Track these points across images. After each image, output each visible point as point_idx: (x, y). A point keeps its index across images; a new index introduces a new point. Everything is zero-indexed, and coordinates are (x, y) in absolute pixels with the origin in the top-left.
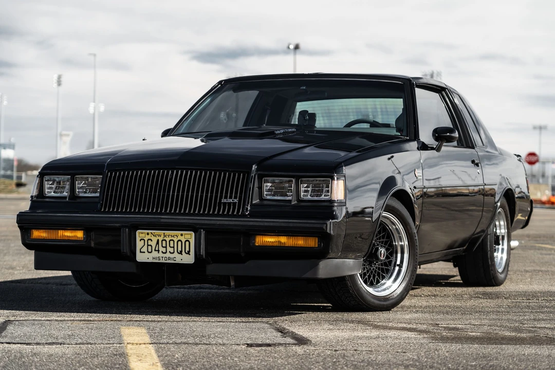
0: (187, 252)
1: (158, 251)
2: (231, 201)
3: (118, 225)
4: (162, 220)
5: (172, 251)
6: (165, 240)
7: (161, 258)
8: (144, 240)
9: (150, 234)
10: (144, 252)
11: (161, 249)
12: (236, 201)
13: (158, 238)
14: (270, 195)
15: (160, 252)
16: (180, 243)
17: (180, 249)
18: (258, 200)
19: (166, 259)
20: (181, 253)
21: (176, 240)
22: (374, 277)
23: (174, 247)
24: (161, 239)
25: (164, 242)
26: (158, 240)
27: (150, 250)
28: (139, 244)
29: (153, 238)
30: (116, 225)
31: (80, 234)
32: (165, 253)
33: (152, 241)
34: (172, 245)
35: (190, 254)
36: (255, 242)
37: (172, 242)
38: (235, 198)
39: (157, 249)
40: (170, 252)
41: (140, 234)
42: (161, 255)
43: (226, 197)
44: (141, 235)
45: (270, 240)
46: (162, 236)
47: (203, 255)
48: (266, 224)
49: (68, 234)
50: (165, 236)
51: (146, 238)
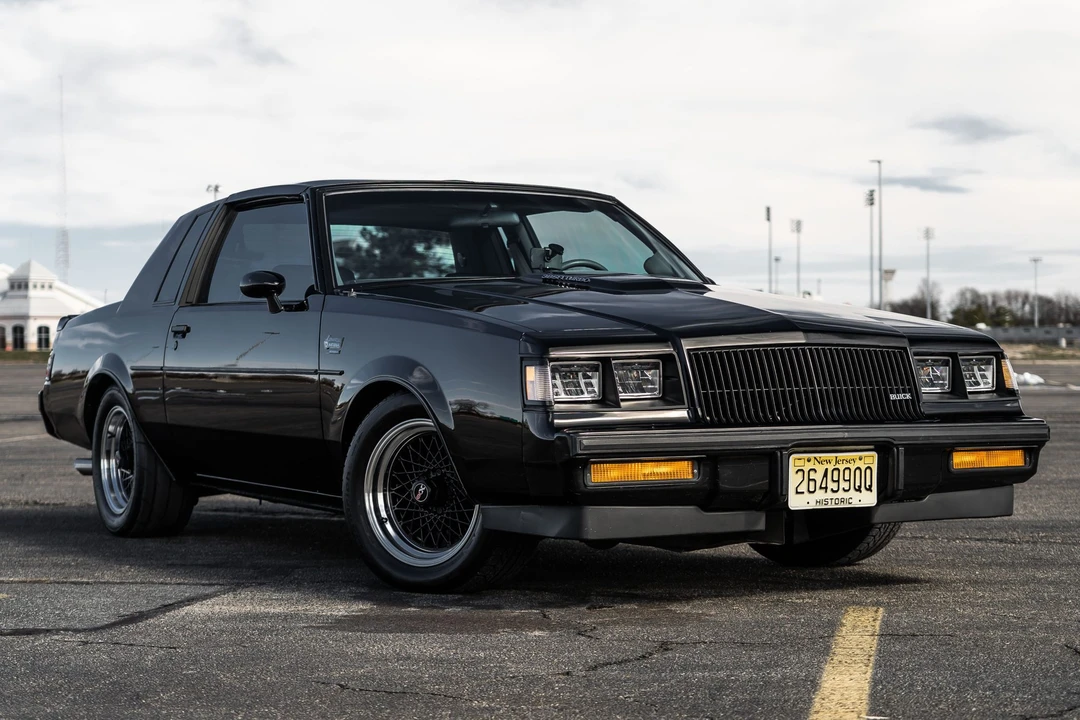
0: (867, 487)
1: (826, 488)
2: (901, 396)
5: (847, 488)
6: (838, 469)
7: (829, 501)
8: (804, 472)
9: (813, 460)
10: (803, 493)
11: (832, 485)
12: (908, 396)
13: (826, 466)
15: (829, 490)
16: (858, 472)
17: (858, 484)
19: (837, 501)
20: (859, 490)
21: (853, 468)
23: (849, 480)
24: (830, 467)
25: (836, 473)
26: (827, 470)
27: (812, 489)
28: (794, 479)
29: (817, 467)
32: (837, 491)
33: (815, 471)
34: (847, 478)
35: (871, 491)
36: (951, 464)
37: (847, 472)
38: (905, 391)
39: (823, 486)
40: (843, 489)
41: (795, 462)
42: (830, 495)
44: (798, 463)
46: (833, 462)
50: (837, 462)
51: (807, 467)
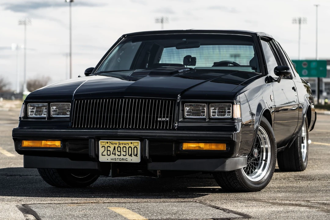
0: (135, 155)
1: (115, 154)
2: (164, 119)
3: (86, 137)
4: (119, 133)
5: (125, 154)
7: (117, 159)
8: (105, 147)
9: (109, 143)
10: (105, 155)
11: (117, 153)
12: (167, 119)
13: (115, 145)
14: (189, 115)
15: (116, 155)
16: (130, 149)
17: (130, 153)
18: (182, 119)
19: (120, 159)
20: (131, 155)
21: (127, 147)
22: (250, 169)
23: (126, 152)
24: (117, 146)
25: (119, 148)
26: (115, 147)
27: (109, 154)
28: (101, 150)
29: (111, 145)
30: (84, 137)
31: (58, 144)
32: (120, 155)
33: (110, 147)
34: (124, 150)
35: (137, 156)
36: (182, 148)
37: (124, 148)
38: (167, 117)
39: (114, 153)
40: (123, 155)
41: (102, 143)
42: (117, 157)
43: (160, 117)
44: (102, 144)
45: (192, 146)
46: (118, 144)
47: (147, 157)
48: (191, 135)
49: (49, 143)
50: (119, 144)
51: (106, 145)
